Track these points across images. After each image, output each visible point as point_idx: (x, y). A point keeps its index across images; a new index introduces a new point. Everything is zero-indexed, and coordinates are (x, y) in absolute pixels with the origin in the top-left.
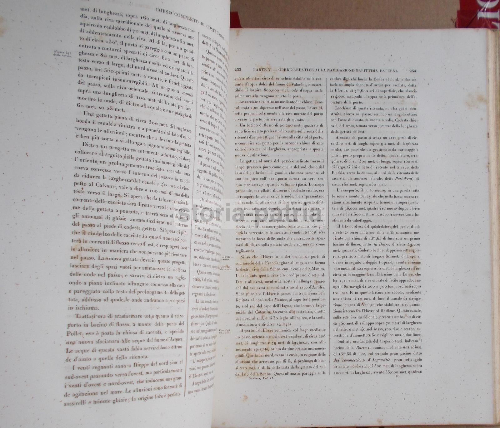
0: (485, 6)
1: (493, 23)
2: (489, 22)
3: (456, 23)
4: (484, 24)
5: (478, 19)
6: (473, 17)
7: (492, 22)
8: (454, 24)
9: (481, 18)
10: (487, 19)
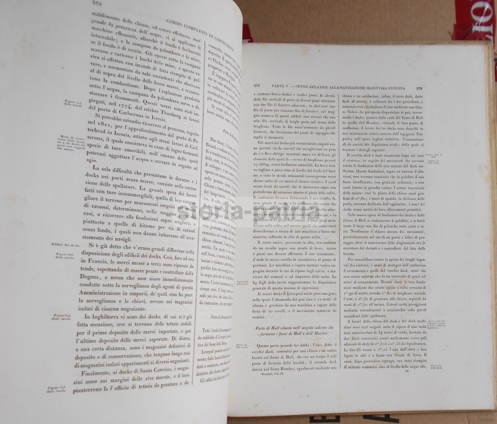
0: (479, 20)
1: (487, 36)
2: (483, 35)
3: (452, 36)
4: (479, 37)
5: (473, 32)
6: (468, 30)
7: (485, 35)
8: (451, 37)
9: (476, 32)
10: (481, 32)
